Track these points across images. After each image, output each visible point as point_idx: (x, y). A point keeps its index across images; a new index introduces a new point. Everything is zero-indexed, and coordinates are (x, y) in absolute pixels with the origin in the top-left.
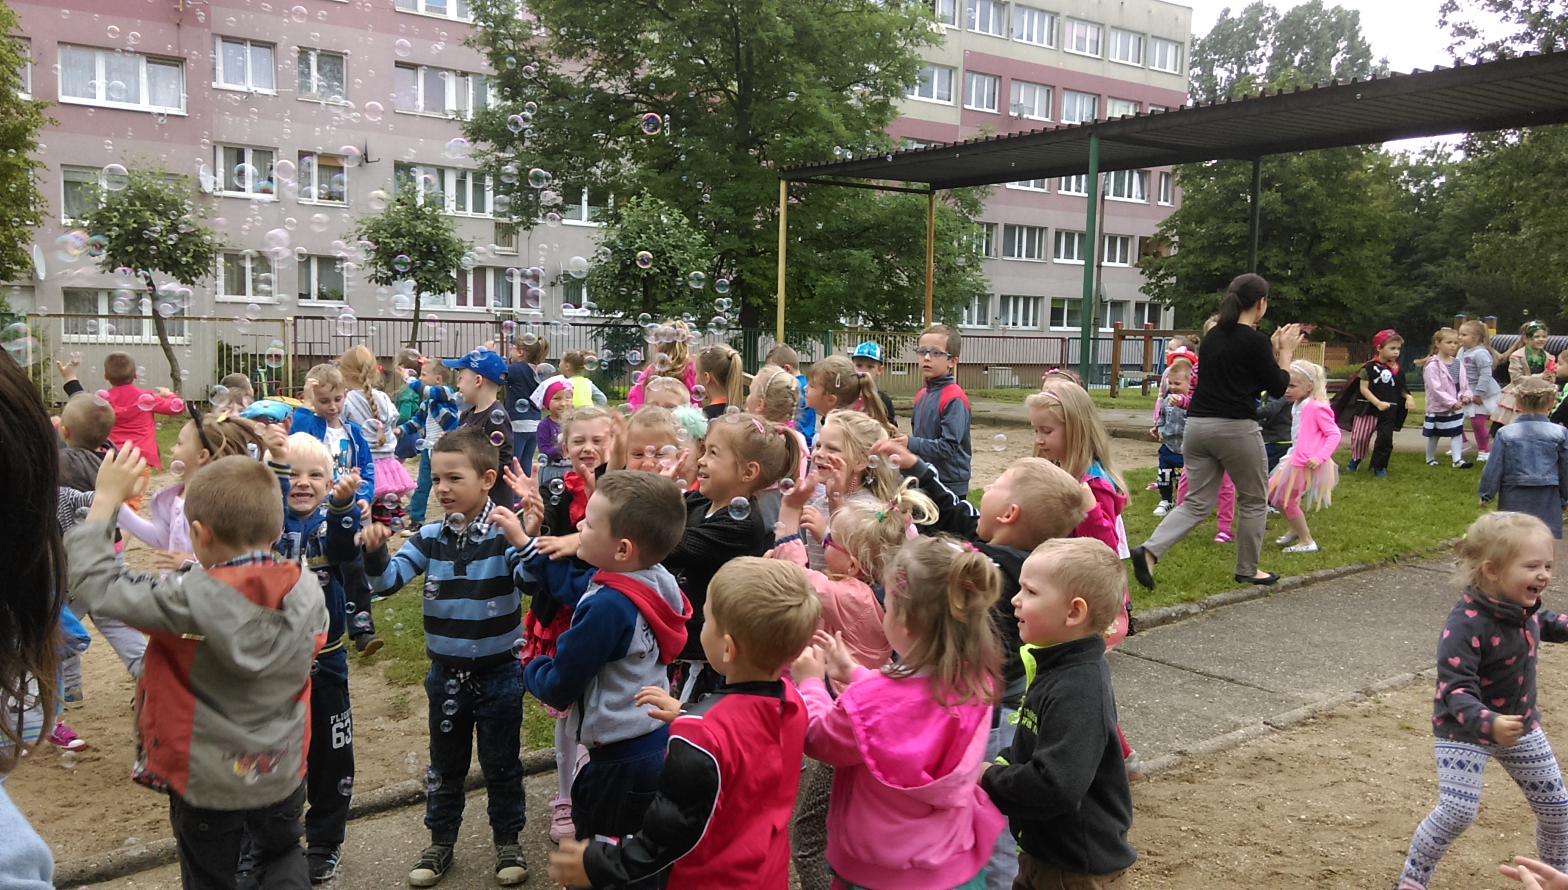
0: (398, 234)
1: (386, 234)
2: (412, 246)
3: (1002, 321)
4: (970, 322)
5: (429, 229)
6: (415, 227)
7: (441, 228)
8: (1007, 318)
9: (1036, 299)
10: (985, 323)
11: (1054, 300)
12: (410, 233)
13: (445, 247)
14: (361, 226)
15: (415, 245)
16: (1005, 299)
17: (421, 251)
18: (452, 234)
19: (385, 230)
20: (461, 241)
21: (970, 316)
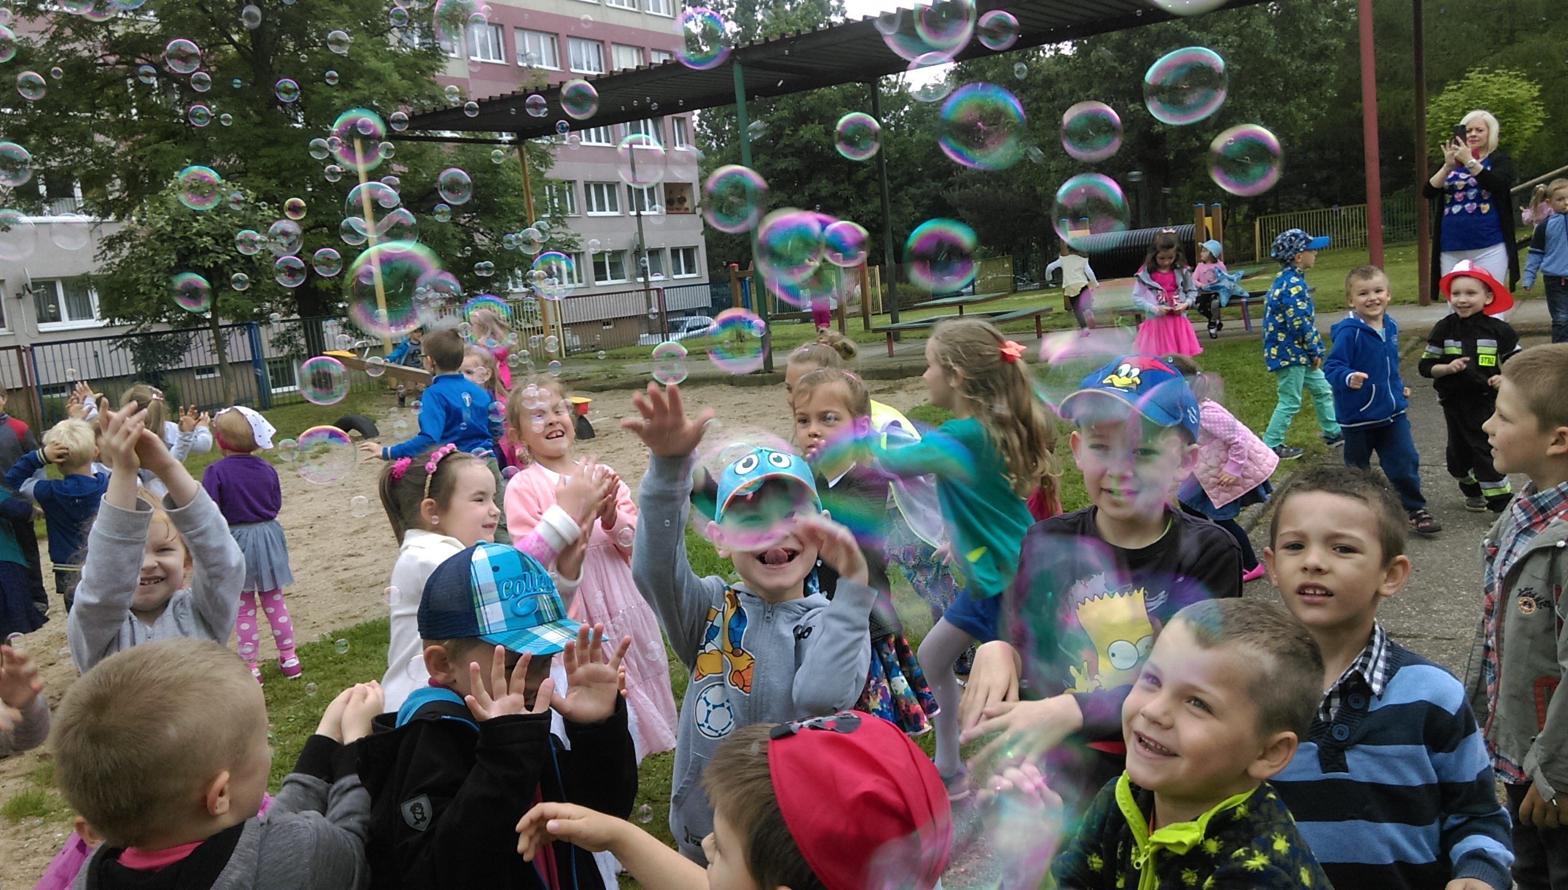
11: (594, 255)
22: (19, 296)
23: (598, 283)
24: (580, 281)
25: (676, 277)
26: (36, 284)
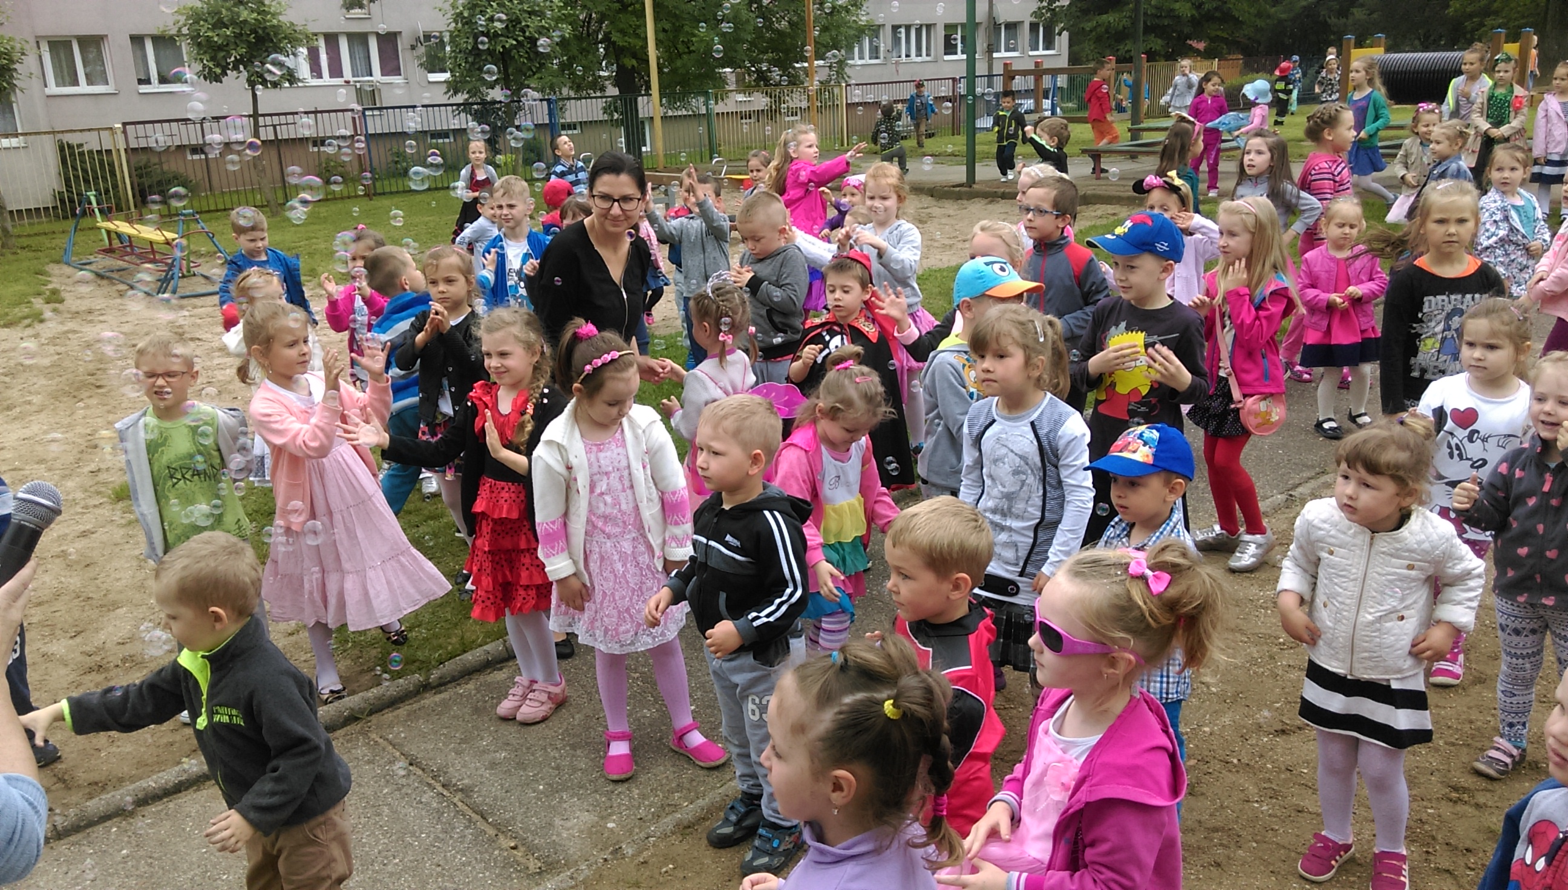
0: (220, 24)
1: (207, 26)
2: (238, 36)
3: (894, 54)
4: (861, 58)
5: (255, 15)
6: (238, 14)
7: (269, 13)
8: (900, 51)
9: (929, 27)
10: (877, 58)
11: (947, 27)
12: (234, 22)
13: (276, 34)
14: (180, 17)
15: (241, 34)
16: (895, 28)
17: (249, 42)
18: (281, 18)
19: (206, 21)
20: (292, 24)
21: (861, 52)
22: (413, 48)
23: (947, 58)
24: (928, 55)
25: (1031, 53)
26: (428, 37)
